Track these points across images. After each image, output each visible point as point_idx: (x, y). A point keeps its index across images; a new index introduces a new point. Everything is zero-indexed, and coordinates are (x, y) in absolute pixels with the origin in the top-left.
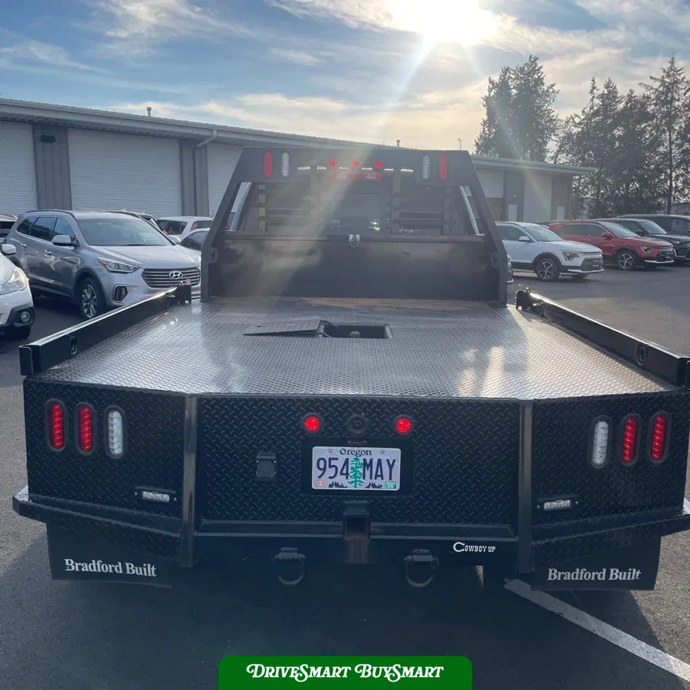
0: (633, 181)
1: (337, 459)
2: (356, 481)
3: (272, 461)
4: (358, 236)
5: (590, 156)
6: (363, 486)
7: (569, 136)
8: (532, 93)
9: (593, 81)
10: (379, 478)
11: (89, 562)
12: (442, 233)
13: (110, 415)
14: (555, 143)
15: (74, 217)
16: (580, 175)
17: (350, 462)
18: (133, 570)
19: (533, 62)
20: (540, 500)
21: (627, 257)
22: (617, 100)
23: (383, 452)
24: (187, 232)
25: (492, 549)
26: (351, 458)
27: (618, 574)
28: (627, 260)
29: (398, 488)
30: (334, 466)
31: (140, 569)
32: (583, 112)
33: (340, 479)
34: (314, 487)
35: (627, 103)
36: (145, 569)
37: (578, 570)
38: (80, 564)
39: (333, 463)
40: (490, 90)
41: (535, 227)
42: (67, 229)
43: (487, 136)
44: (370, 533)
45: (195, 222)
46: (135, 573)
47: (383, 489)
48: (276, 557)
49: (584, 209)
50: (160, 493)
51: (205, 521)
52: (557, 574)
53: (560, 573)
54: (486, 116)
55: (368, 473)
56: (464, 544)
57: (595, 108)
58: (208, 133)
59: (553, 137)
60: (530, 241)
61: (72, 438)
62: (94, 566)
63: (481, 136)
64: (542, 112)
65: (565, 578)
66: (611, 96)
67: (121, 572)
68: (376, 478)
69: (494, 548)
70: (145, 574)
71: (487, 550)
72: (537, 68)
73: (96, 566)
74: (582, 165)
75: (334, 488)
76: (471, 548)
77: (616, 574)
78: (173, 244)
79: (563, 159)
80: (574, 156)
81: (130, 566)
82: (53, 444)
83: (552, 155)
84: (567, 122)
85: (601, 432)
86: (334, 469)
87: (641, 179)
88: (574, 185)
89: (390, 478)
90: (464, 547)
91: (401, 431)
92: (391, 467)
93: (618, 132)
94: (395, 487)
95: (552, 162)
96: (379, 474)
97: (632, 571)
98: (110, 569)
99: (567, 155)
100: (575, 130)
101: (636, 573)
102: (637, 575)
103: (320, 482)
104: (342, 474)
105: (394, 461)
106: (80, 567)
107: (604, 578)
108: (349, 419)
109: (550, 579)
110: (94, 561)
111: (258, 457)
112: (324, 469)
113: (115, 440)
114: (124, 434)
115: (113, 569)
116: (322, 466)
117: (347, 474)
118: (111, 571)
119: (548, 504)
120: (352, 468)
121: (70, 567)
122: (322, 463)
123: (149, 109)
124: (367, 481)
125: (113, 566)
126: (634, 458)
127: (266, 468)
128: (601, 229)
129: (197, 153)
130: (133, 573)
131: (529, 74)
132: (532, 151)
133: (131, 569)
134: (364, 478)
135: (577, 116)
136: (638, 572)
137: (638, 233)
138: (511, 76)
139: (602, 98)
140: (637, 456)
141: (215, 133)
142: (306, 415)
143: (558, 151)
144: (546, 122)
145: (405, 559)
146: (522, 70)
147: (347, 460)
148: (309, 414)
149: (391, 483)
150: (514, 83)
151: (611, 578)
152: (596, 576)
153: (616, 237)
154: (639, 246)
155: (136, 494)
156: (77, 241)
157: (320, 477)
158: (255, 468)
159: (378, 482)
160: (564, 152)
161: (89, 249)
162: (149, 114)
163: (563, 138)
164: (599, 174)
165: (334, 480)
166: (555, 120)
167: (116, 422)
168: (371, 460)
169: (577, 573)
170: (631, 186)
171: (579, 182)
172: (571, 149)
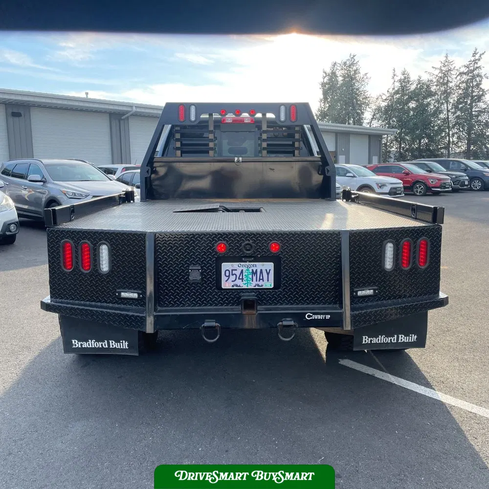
0: (423, 138)
1: (236, 270)
2: (248, 283)
3: (199, 270)
4: (241, 159)
5: (393, 121)
6: (252, 286)
7: (379, 109)
8: (352, 79)
9: (394, 70)
10: (261, 281)
11: (87, 341)
12: (294, 156)
13: (101, 247)
14: (370, 113)
15: (42, 162)
16: (387, 135)
17: (244, 272)
18: (114, 345)
19: (352, 58)
20: (355, 290)
21: (420, 186)
22: (410, 83)
23: (263, 265)
24: (118, 174)
25: (328, 317)
26: (245, 269)
27: (404, 338)
28: (420, 189)
29: (272, 286)
30: (235, 274)
31: (119, 344)
32: (388, 91)
33: (239, 282)
34: (223, 287)
35: (417, 85)
36: (121, 344)
37: (380, 336)
38: (81, 343)
39: (234, 272)
40: (324, 78)
41: (357, 167)
42: (38, 171)
43: (323, 109)
44: (257, 311)
45: (124, 168)
46: (115, 347)
47: (264, 287)
48: (203, 326)
49: (391, 158)
50: (132, 292)
51: (159, 308)
52: (368, 339)
53: (369, 339)
54: (322, 96)
55: (254, 278)
56: (312, 315)
57: (396, 89)
58: (129, 109)
59: (368, 109)
60: (354, 177)
61: (77, 263)
62: (90, 344)
63: (319, 109)
64: (360, 92)
65: (373, 342)
66: (406, 80)
67: (107, 347)
68: (259, 281)
69: (329, 316)
70: (122, 347)
71: (325, 317)
72: (355, 62)
73: (92, 344)
74: (388, 128)
75: (235, 287)
76: (316, 317)
77: (403, 338)
78: (111, 180)
79: (376, 124)
80: (383, 121)
81: (112, 343)
82: (65, 267)
83: (368, 121)
84: (377, 99)
85: (389, 249)
86: (235, 276)
87: (429, 137)
88: (384, 141)
89: (268, 281)
90: (312, 316)
91: (273, 251)
92: (268, 274)
93: (412, 105)
94: (271, 285)
95: (368, 126)
96: (261, 278)
97: (412, 336)
98: (100, 345)
99: (378, 121)
100: (384, 104)
101: (414, 338)
102: (415, 339)
103: (226, 284)
104: (239, 279)
105: (270, 270)
106: (81, 345)
107: (395, 341)
108: (243, 244)
109: (364, 342)
110: (90, 341)
111: (190, 268)
112: (229, 276)
113: (104, 262)
114: (109, 259)
115: (102, 345)
116: (227, 275)
117: (242, 279)
118: (100, 347)
119: (360, 292)
120: (245, 275)
121: (76, 345)
122: (227, 272)
123: (87, 94)
124: (254, 283)
125: (102, 343)
126: (409, 264)
127: (195, 275)
128: (401, 168)
129: (122, 122)
130: (114, 347)
131: (350, 66)
132: (354, 119)
133: (113, 344)
134: (252, 281)
135: (384, 94)
136: (416, 337)
137: (427, 171)
138: (338, 68)
139: (400, 82)
140: (411, 264)
141: (134, 108)
142: (218, 243)
143: (372, 119)
144: (363, 99)
145: (278, 325)
146: (345, 63)
147: (242, 270)
148: (220, 242)
149: (269, 284)
150: (340, 73)
151: (400, 341)
152: (391, 340)
153: (412, 173)
154: (427, 179)
155: (117, 294)
156: (45, 179)
157: (226, 281)
158: (189, 275)
159: (261, 283)
160: (376, 119)
161: (53, 183)
162: (87, 96)
163: (375, 109)
164: (400, 134)
165: (235, 283)
166: (369, 97)
167: (104, 251)
168: (257, 270)
169: (380, 339)
170: (422, 141)
171: (387, 139)
172: (381, 117)
